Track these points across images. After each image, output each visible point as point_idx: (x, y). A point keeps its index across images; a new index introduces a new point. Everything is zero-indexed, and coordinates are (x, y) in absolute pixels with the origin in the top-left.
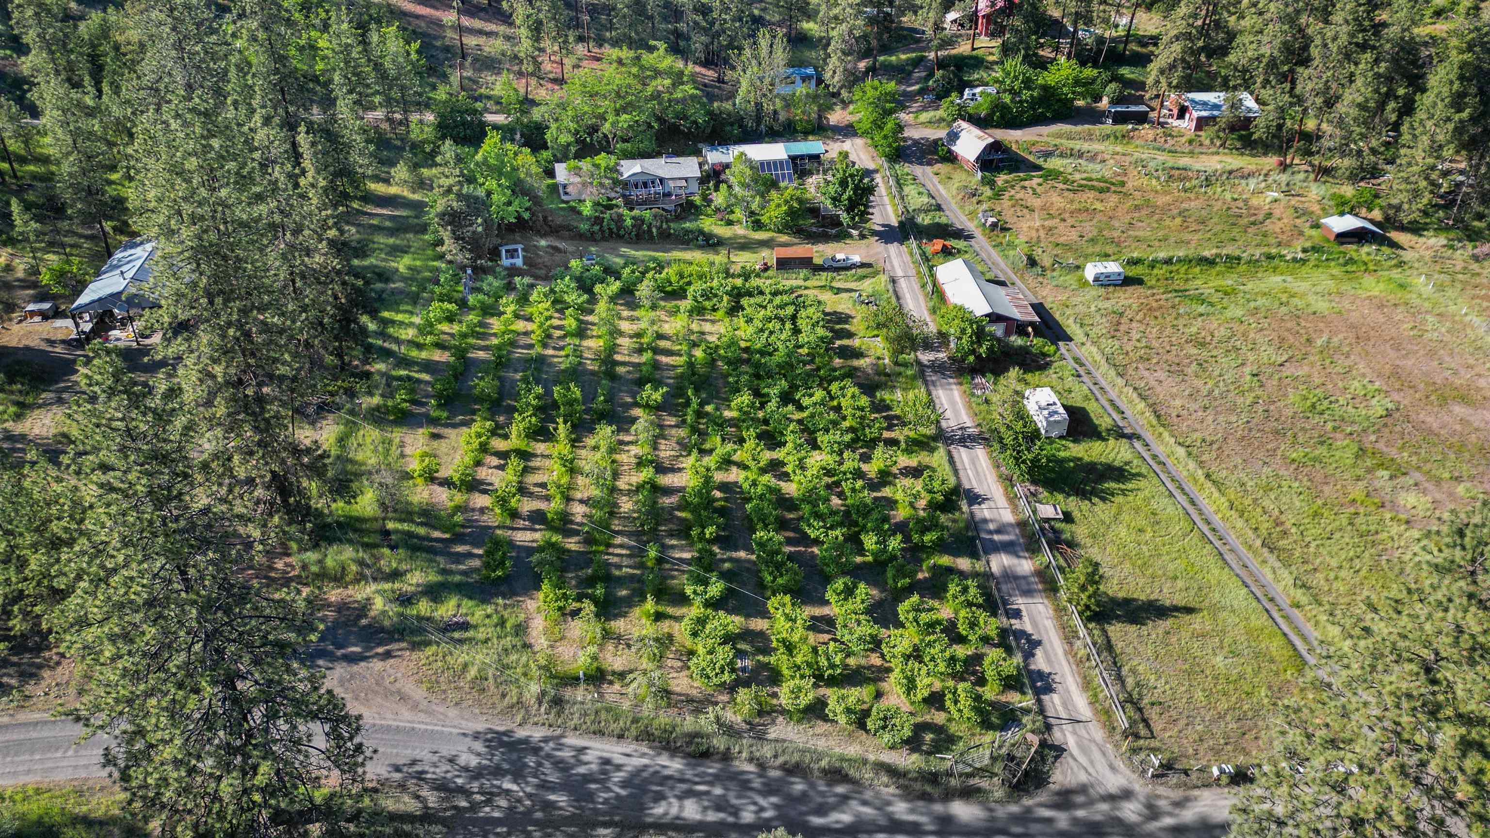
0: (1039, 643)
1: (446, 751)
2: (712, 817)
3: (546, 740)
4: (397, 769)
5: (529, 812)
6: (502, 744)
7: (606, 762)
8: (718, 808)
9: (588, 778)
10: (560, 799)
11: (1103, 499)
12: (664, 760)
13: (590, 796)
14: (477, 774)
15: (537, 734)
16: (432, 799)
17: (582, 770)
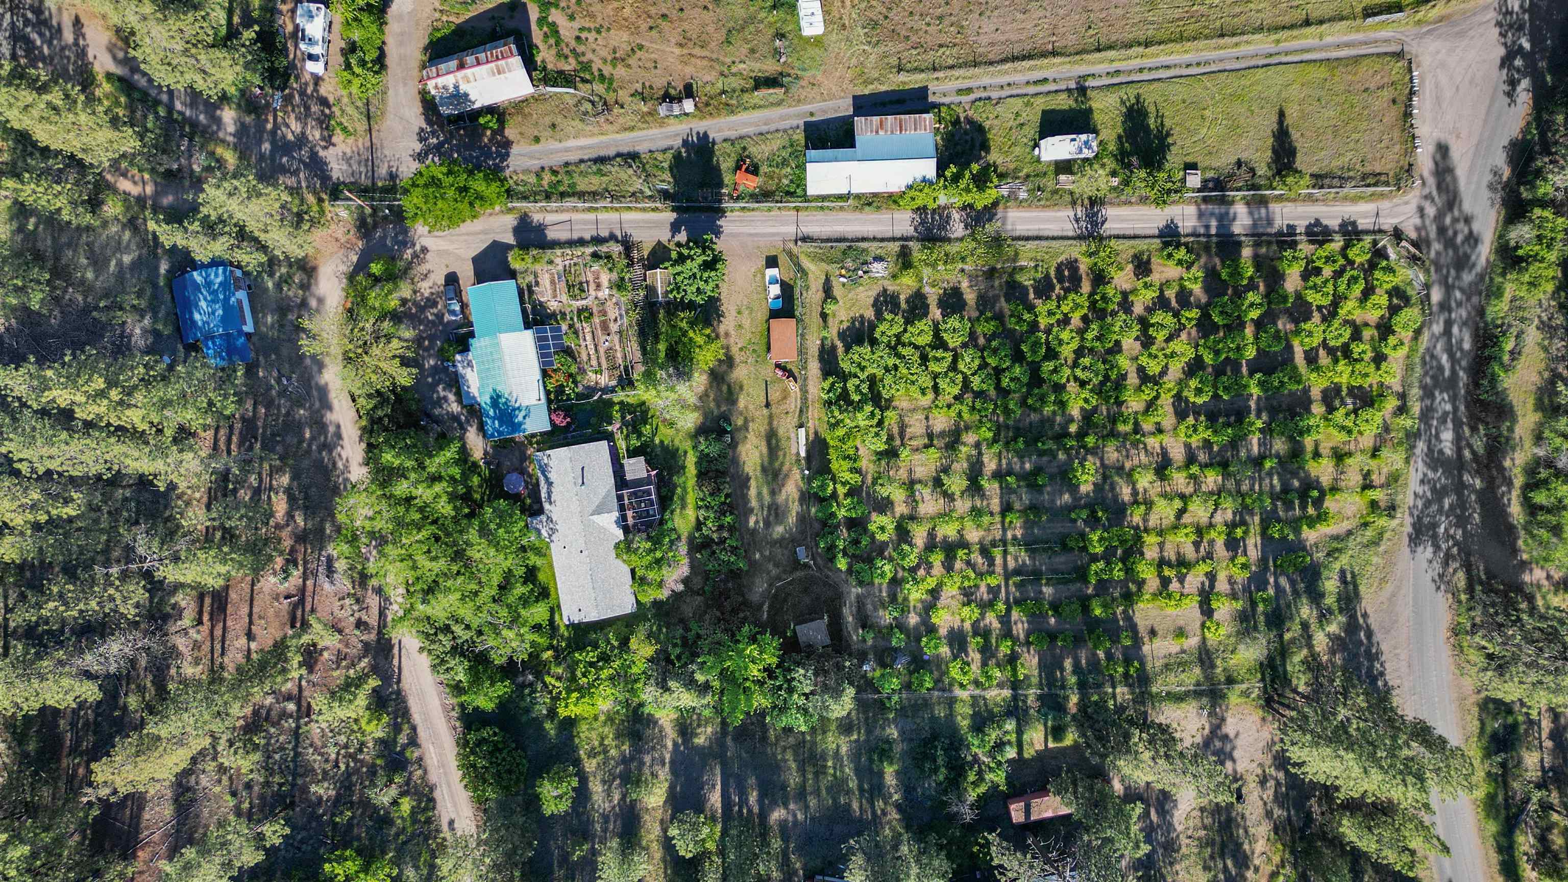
0: (1317, 220)
1: (1425, 565)
2: (1450, 425)
3: (1411, 514)
4: (1438, 588)
5: (1457, 517)
6: (1417, 537)
7: (1422, 482)
8: (1445, 422)
9: (1434, 490)
10: (1447, 503)
11: (1168, 134)
12: (1418, 451)
13: (1444, 487)
14: (1437, 548)
15: (1408, 520)
16: (1454, 565)
17: (1429, 494)
